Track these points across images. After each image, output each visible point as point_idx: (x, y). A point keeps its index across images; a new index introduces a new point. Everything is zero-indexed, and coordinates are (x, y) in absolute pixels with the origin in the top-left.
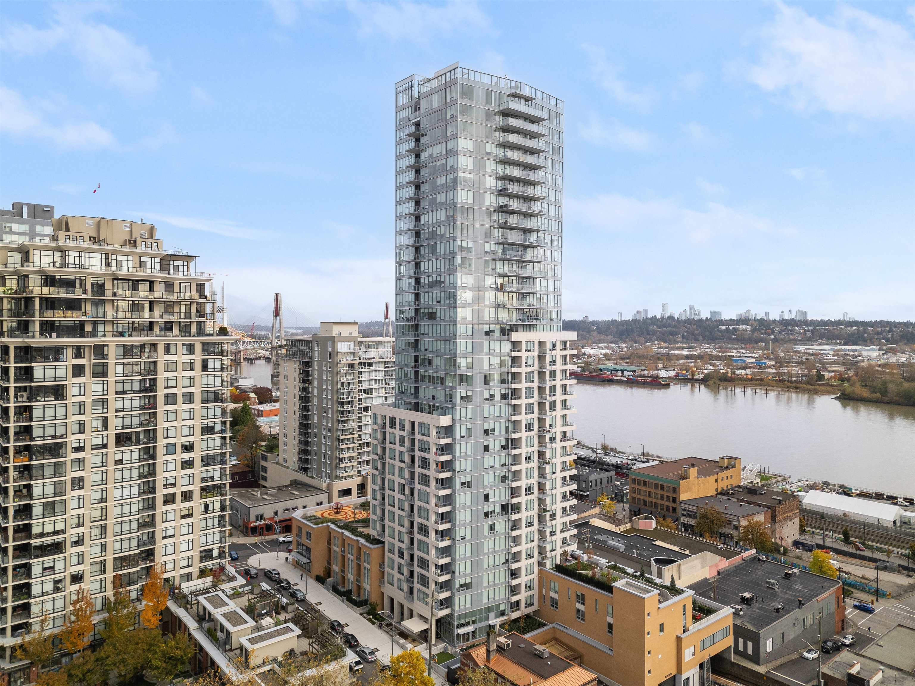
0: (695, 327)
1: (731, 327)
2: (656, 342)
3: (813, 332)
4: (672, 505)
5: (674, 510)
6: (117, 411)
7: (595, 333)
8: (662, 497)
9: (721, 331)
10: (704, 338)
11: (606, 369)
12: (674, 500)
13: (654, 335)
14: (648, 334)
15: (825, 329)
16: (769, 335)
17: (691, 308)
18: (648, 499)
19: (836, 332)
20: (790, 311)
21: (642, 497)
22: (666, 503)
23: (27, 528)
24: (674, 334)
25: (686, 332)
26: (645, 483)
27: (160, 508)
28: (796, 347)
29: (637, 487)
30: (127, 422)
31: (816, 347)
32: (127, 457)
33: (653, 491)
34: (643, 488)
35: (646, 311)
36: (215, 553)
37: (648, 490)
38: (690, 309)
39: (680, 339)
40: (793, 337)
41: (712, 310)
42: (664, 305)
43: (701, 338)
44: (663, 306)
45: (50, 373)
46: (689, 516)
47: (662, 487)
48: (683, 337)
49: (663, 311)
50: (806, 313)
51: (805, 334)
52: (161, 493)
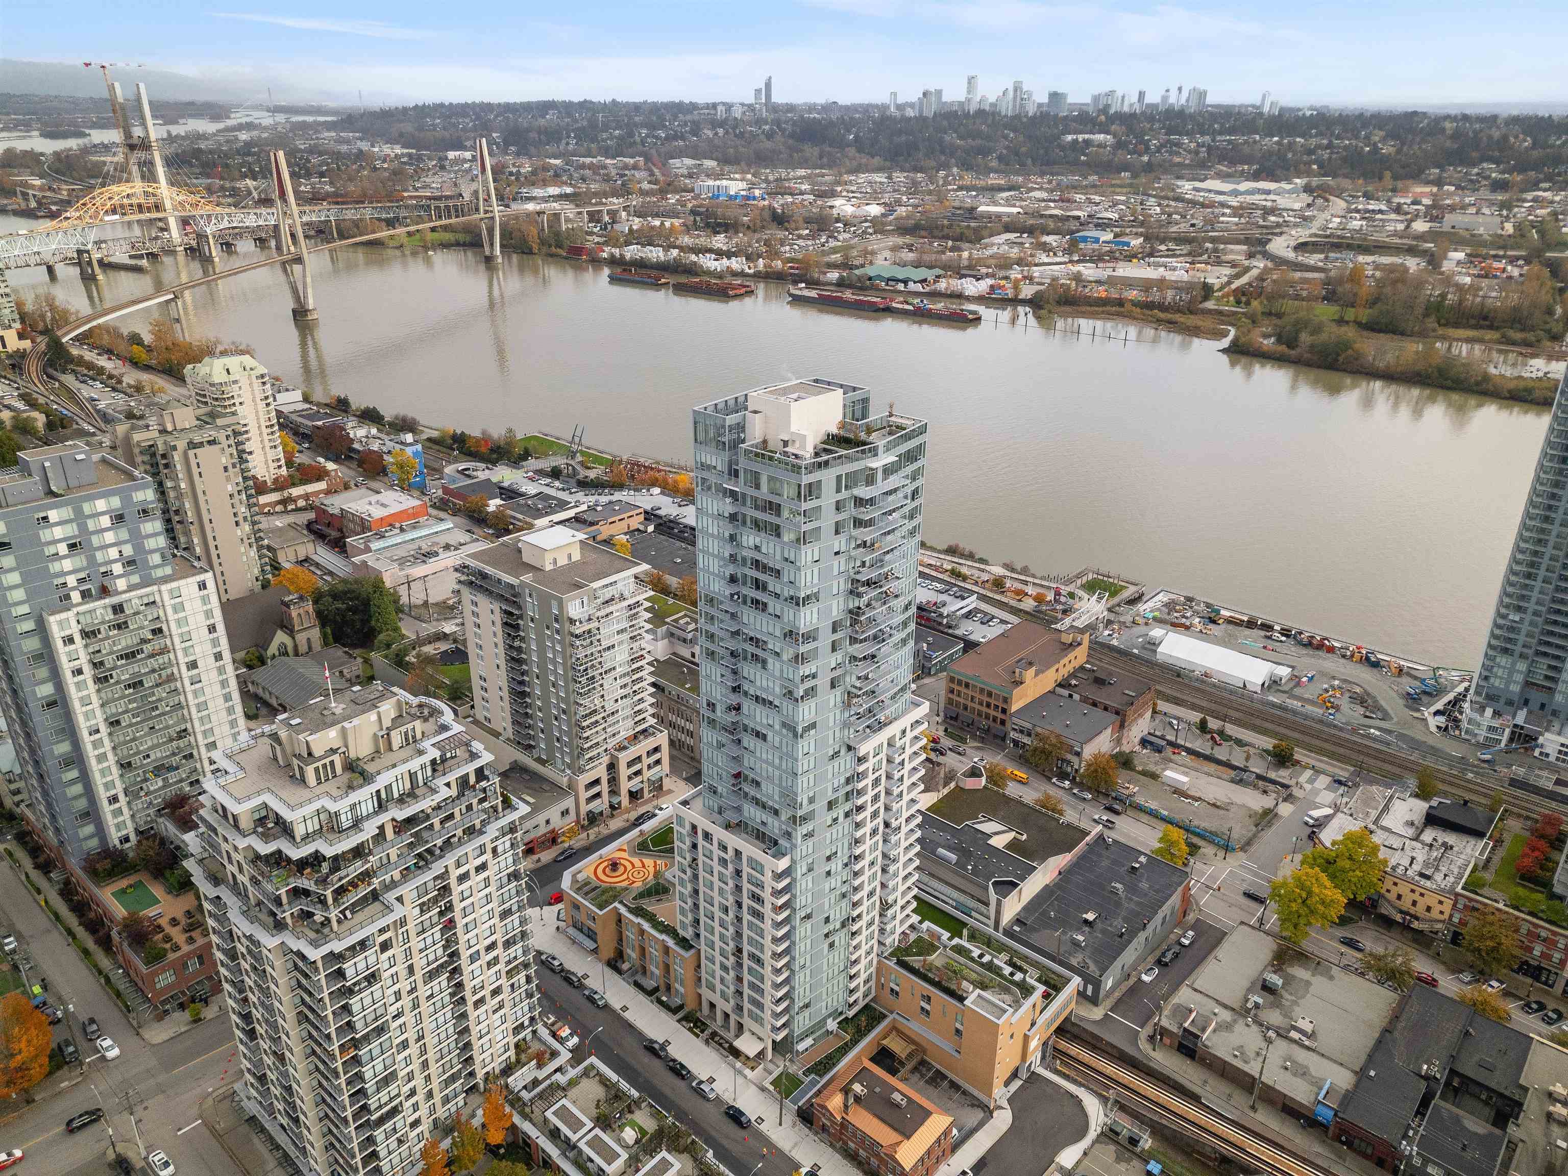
0: (1021, 138)
1: (1081, 137)
2: (955, 170)
3: (1209, 148)
4: (1000, 716)
5: (1003, 722)
6: (421, 951)
7: (852, 151)
8: (988, 705)
9: (1062, 148)
10: (1034, 161)
11: (879, 277)
12: (1004, 711)
13: (952, 155)
14: (943, 152)
15: (1229, 142)
16: (1141, 155)
17: (1017, 88)
18: (969, 704)
19: (1246, 150)
20: (1180, 89)
21: (962, 700)
22: (992, 713)
23: (365, 1108)
24: (984, 152)
25: (1007, 148)
26: (967, 685)
27: (472, 1014)
28: (1179, 183)
29: (956, 687)
30: (432, 957)
31: (1211, 184)
32: (436, 989)
33: (977, 695)
34: (963, 690)
35: (939, 93)
36: (526, 1023)
37: (970, 693)
38: (1015, 90)
39: (994, 164)
40: (1177, 160)
41: (1053, 89)
42: (971, 80)
43: (1029, 161)
44: (969, 83)
45: (361, 966)
46: (1022, 732)
47: (990, 694)
48: (1000, 158)
49: (969, 92)
50: (1205, 93)
51: (1197, 153)
52: (471, 1000)
